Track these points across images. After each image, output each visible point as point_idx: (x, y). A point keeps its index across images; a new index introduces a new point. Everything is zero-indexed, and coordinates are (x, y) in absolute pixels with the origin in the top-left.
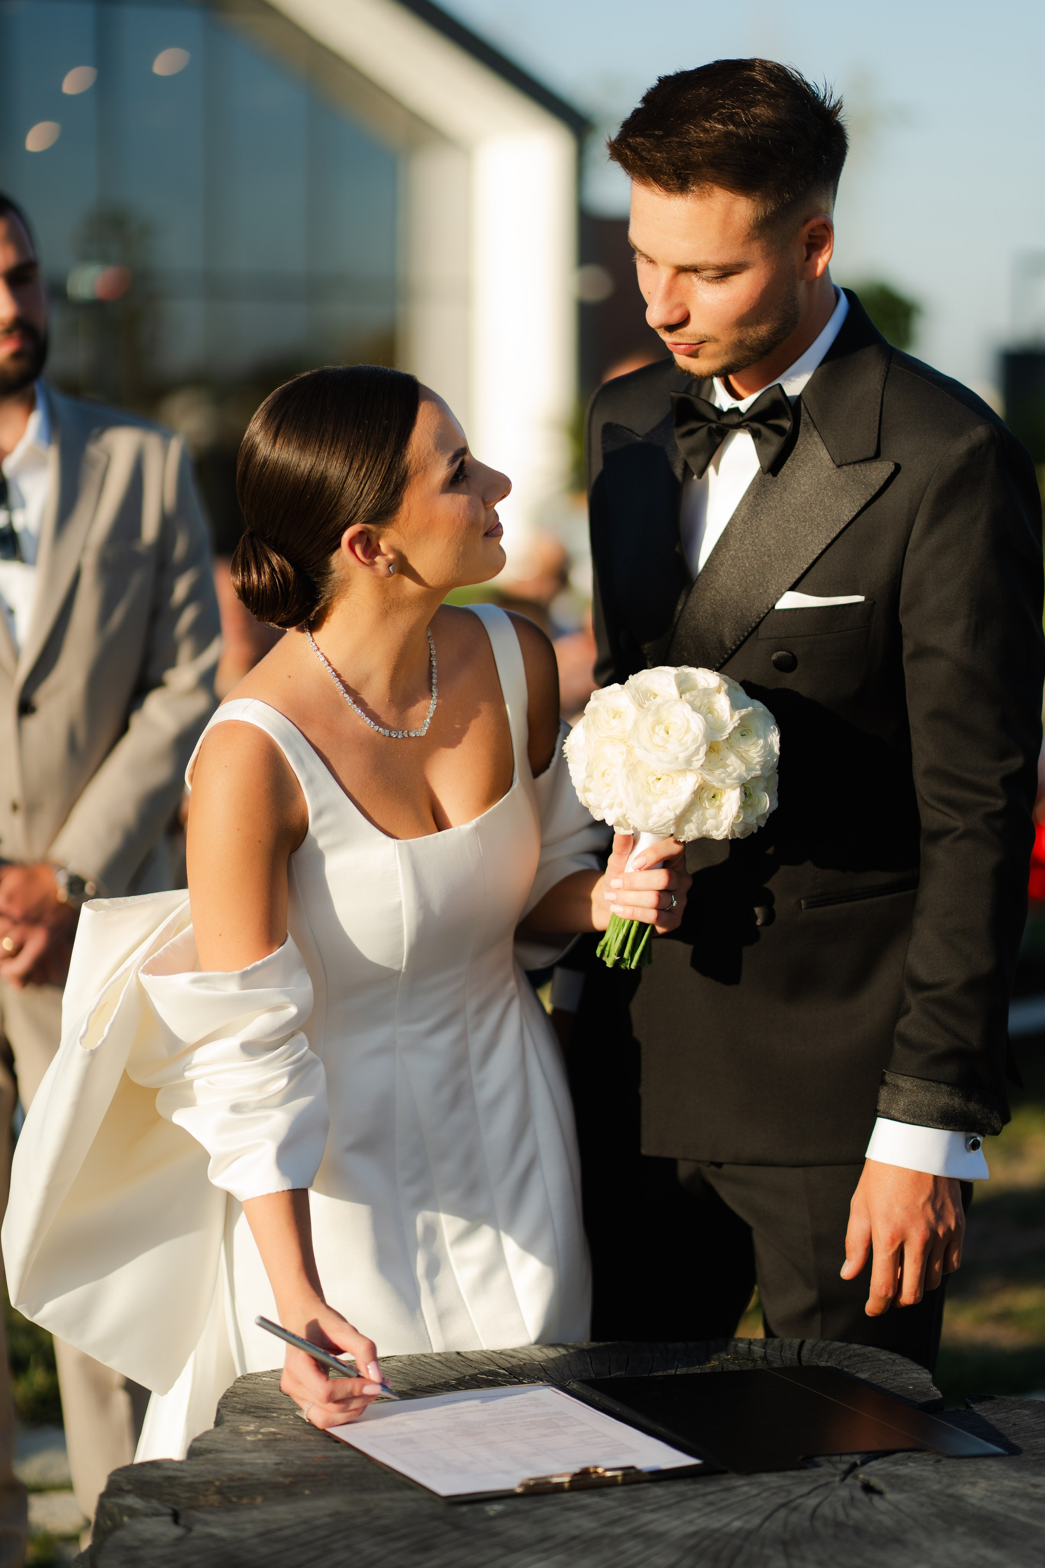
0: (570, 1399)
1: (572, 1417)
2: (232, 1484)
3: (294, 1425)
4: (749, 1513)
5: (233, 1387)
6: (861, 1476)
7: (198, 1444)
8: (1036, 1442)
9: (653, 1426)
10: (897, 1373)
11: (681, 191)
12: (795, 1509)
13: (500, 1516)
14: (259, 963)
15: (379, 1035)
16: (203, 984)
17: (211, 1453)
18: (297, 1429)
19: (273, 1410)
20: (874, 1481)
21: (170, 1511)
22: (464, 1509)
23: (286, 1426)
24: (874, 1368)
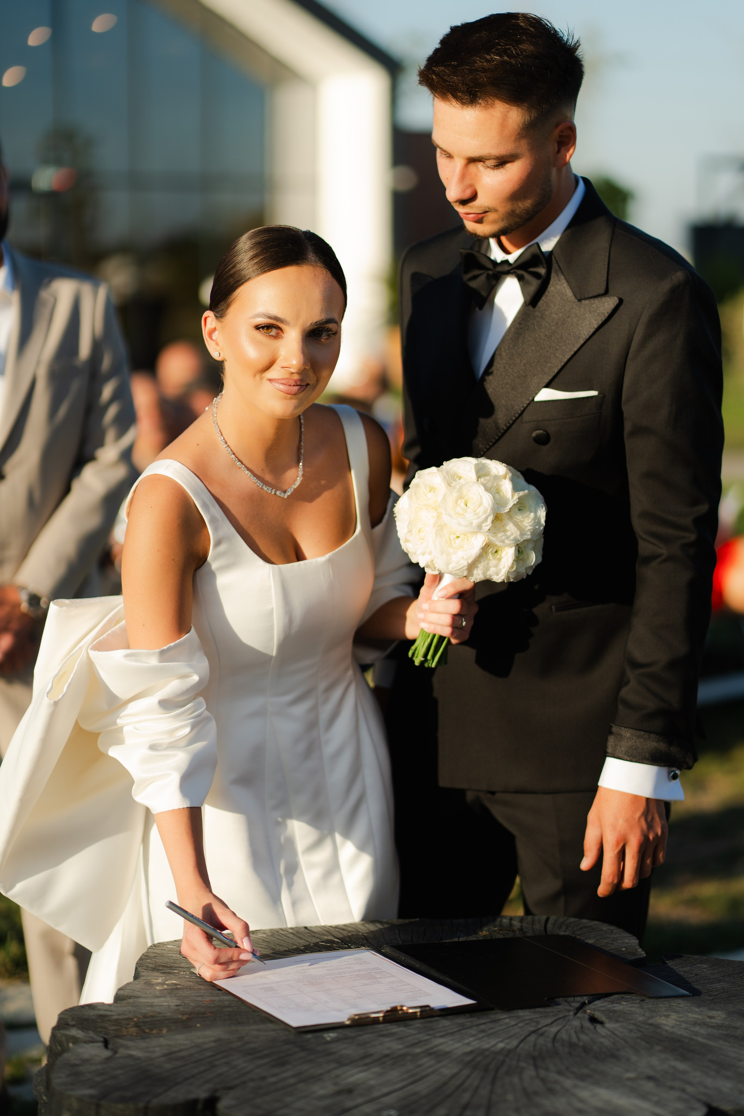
0: (384, 959)
1: (385, 971)
2: (146, 1020)
3: (189, 978)
4: (509, 1038)
5: (147, 952)
6: (588, 1011)
7: (122, 992)
8: (712, 987)
9: (442, 977)
10: (614, 939)
11: (472, 103)
12: (542, 1035)
13: (334, 1041)
14: (172, 644)
15: (255, 703)
16: (133, 658)
17: (131, 999)
18: (192, 981)
19: (175, 968)
20: (598, 1015)
21: (102, 1039)
22: (309, 1036)
23: (184, 979)
24: (598, 936)
